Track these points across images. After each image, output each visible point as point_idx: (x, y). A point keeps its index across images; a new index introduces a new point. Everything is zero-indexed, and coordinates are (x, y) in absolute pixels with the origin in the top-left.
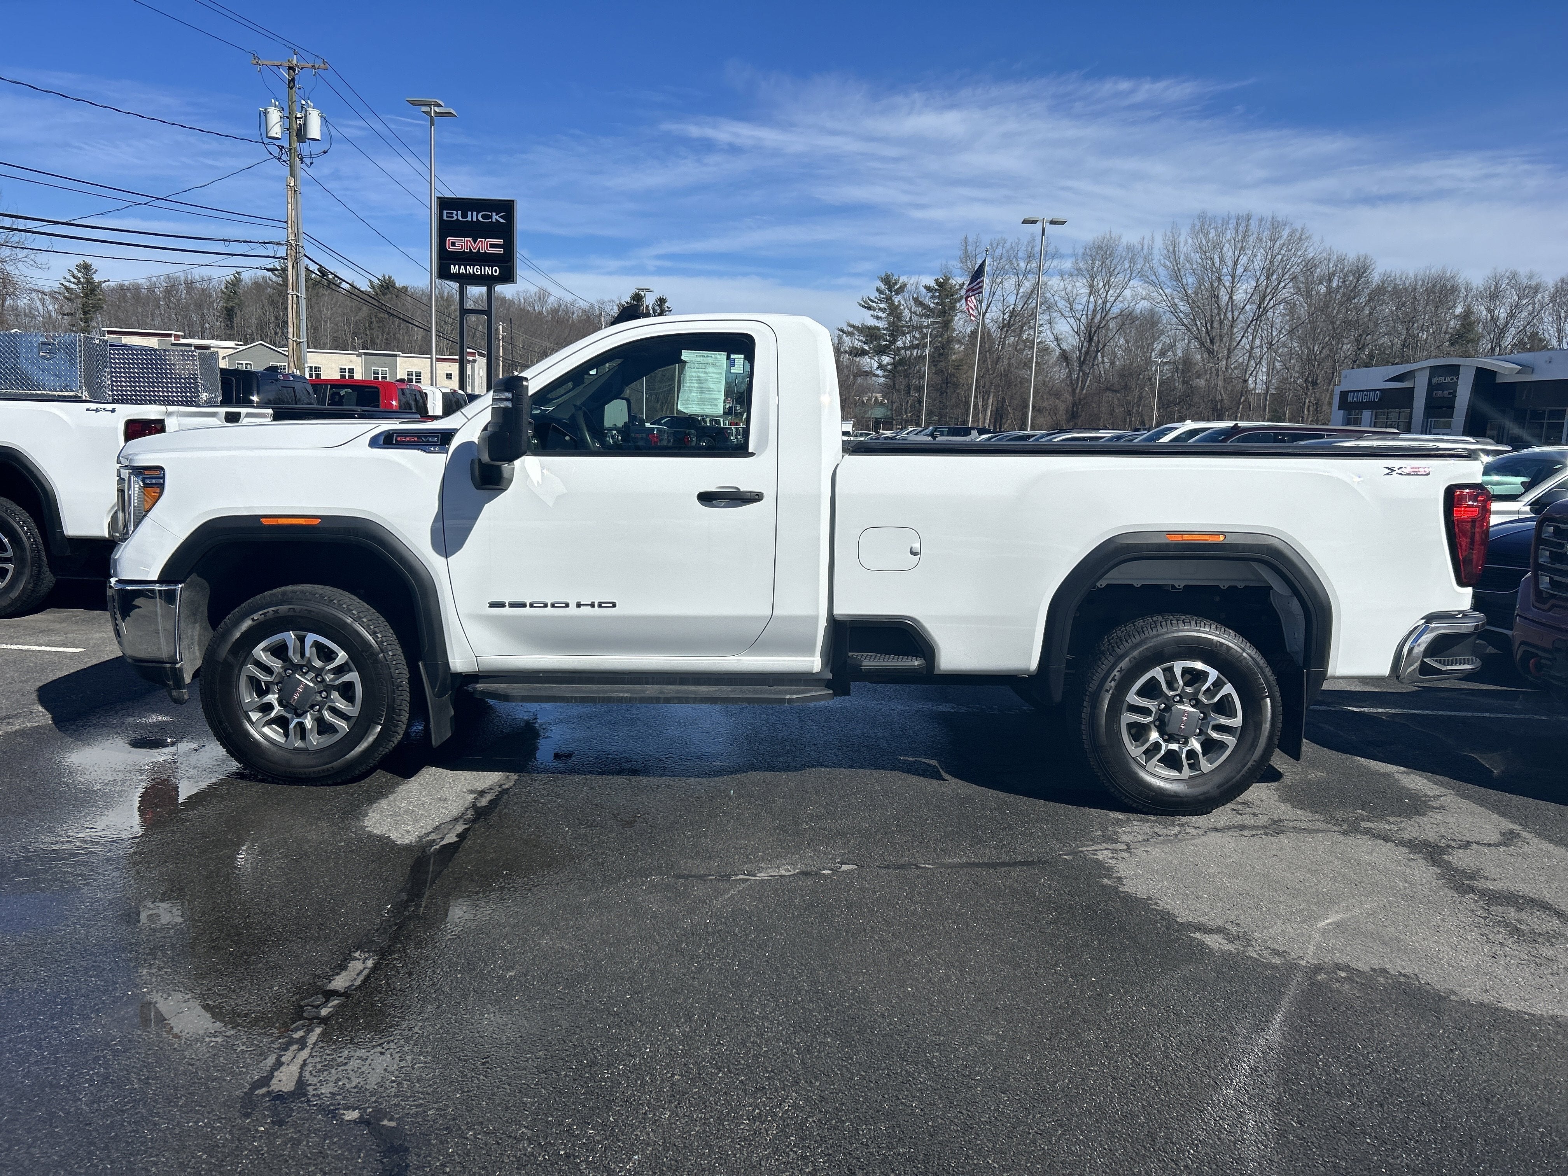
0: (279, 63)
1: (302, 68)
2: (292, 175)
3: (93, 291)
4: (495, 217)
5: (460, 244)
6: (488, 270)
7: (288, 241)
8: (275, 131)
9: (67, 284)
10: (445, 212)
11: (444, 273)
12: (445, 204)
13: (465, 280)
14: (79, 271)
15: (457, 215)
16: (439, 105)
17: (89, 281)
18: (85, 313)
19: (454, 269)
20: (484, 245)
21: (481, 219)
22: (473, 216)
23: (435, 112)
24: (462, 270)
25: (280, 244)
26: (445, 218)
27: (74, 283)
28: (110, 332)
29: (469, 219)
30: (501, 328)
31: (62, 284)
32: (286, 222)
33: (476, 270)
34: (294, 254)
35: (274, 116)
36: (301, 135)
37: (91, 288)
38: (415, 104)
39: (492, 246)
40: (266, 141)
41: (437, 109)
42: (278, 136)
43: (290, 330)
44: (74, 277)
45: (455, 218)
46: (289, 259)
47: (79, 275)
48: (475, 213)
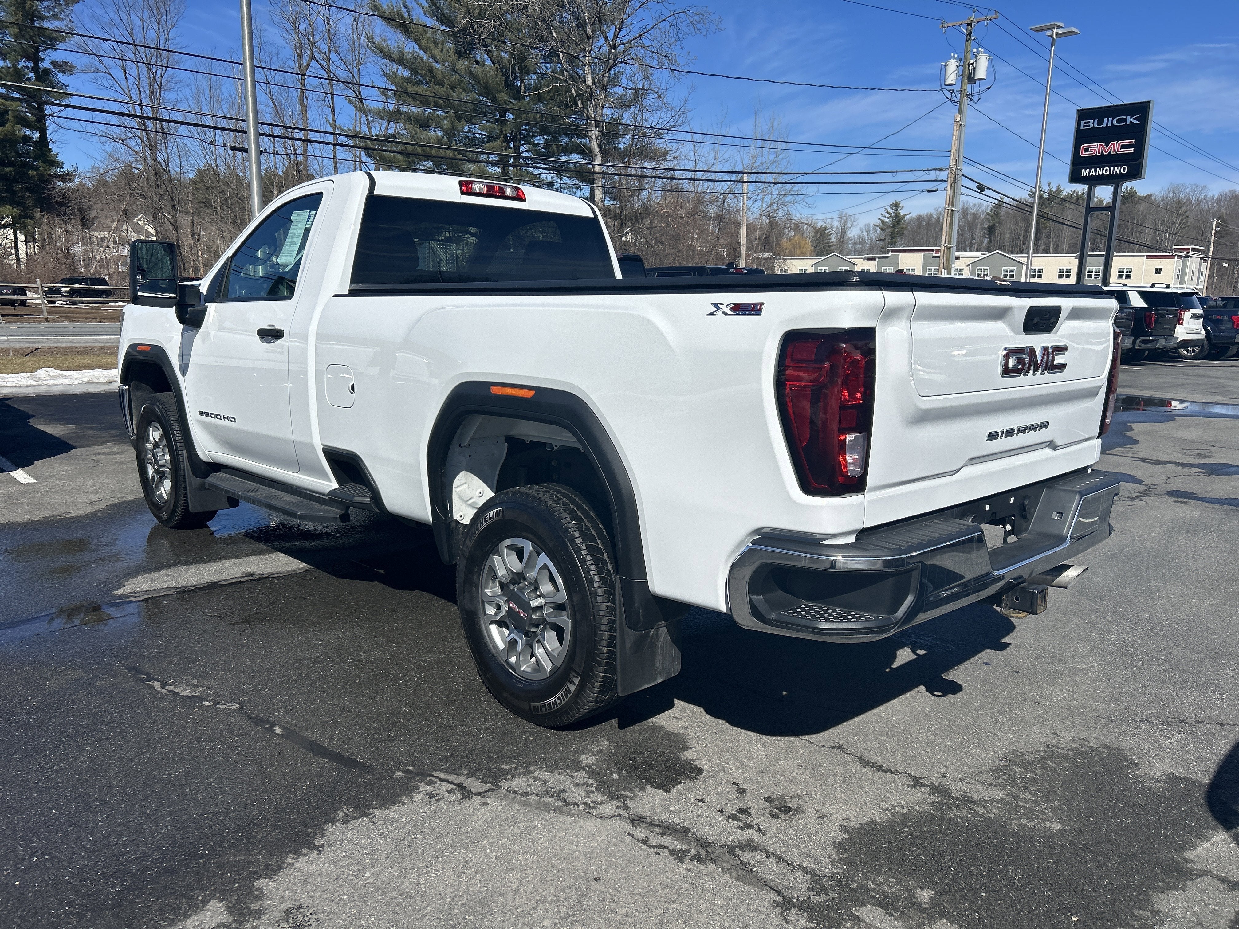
0: (958, 23)
1: (978, 22)
2: (960, 112)
3: (899, 221)
4: (1130, 119)
5: (1094, 149)
6: (1117, 170)
7: (950, 167)
8: (951, 78)
9: (882, 218)
10: (1083, 122)
11: (1075, 178)
12: (1083, 115)
13: (1094, 181)
14: (892, 208)
15: (1093, 123)
16: (1059, 27)
17: (897, 215)
18: (892, 238)
19: (1085, 173)
20: (1115, 147)
21: (1115, 123)
22: (1108, 122)
23: (1058, 34)
24: (1093, 172)
25: (942, 170)
26: (1082, 128)
27: (888, 218)
28: (892, 251)
29: (1104, 125)
30: (1215, 223)
31: (879, 219)
32: (950, 151)
33: (1105, 171)
34: (953, 176)
35: (952, 66)
36: (971, 79)
37: (897, 220)
38: (1038, 30)
39: (1123, 147)
40: (944, 87)
41: (1060, 31)
42: (953, 83)
43: (944, 238)
44: (888, 213)
45: (1092, 126)
46: (949, 181)
47: (891, 211)
48: (1110, 119)
